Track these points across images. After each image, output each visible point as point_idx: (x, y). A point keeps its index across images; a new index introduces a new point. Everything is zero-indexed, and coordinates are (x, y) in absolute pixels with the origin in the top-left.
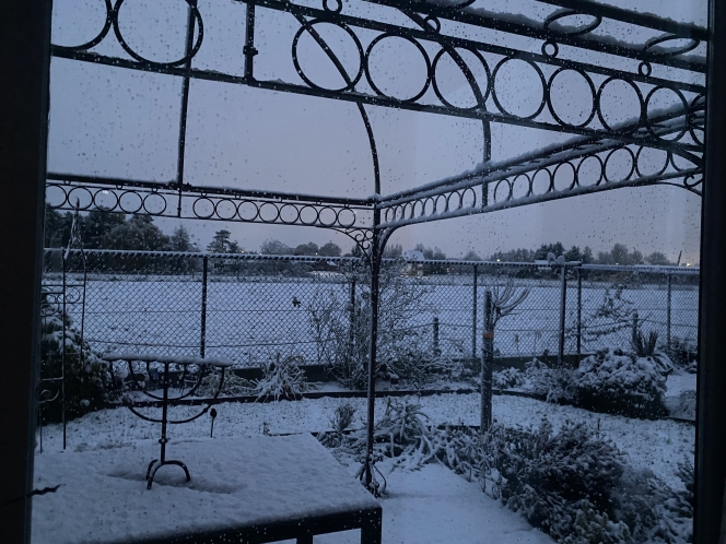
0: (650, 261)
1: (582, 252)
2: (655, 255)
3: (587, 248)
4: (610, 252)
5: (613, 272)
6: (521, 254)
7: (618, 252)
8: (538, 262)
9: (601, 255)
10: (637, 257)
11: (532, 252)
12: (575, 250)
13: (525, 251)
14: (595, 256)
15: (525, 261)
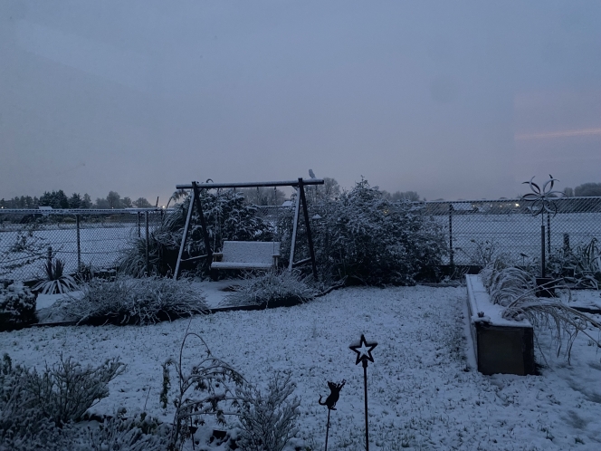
0: (137, 205)
1: (82, 198)
2: (140, 200)
3: (86, 195)
4: (105, 198)
5: (108, 215)
6: (24, 202)
7: (113, 198)
8: (41, 208)
9: (98, 201)
10: (127, 201)
11: (36, 199)
12: (76, 197)
13: (28, 198)
14: (94, 202)
15: (29, 207)
